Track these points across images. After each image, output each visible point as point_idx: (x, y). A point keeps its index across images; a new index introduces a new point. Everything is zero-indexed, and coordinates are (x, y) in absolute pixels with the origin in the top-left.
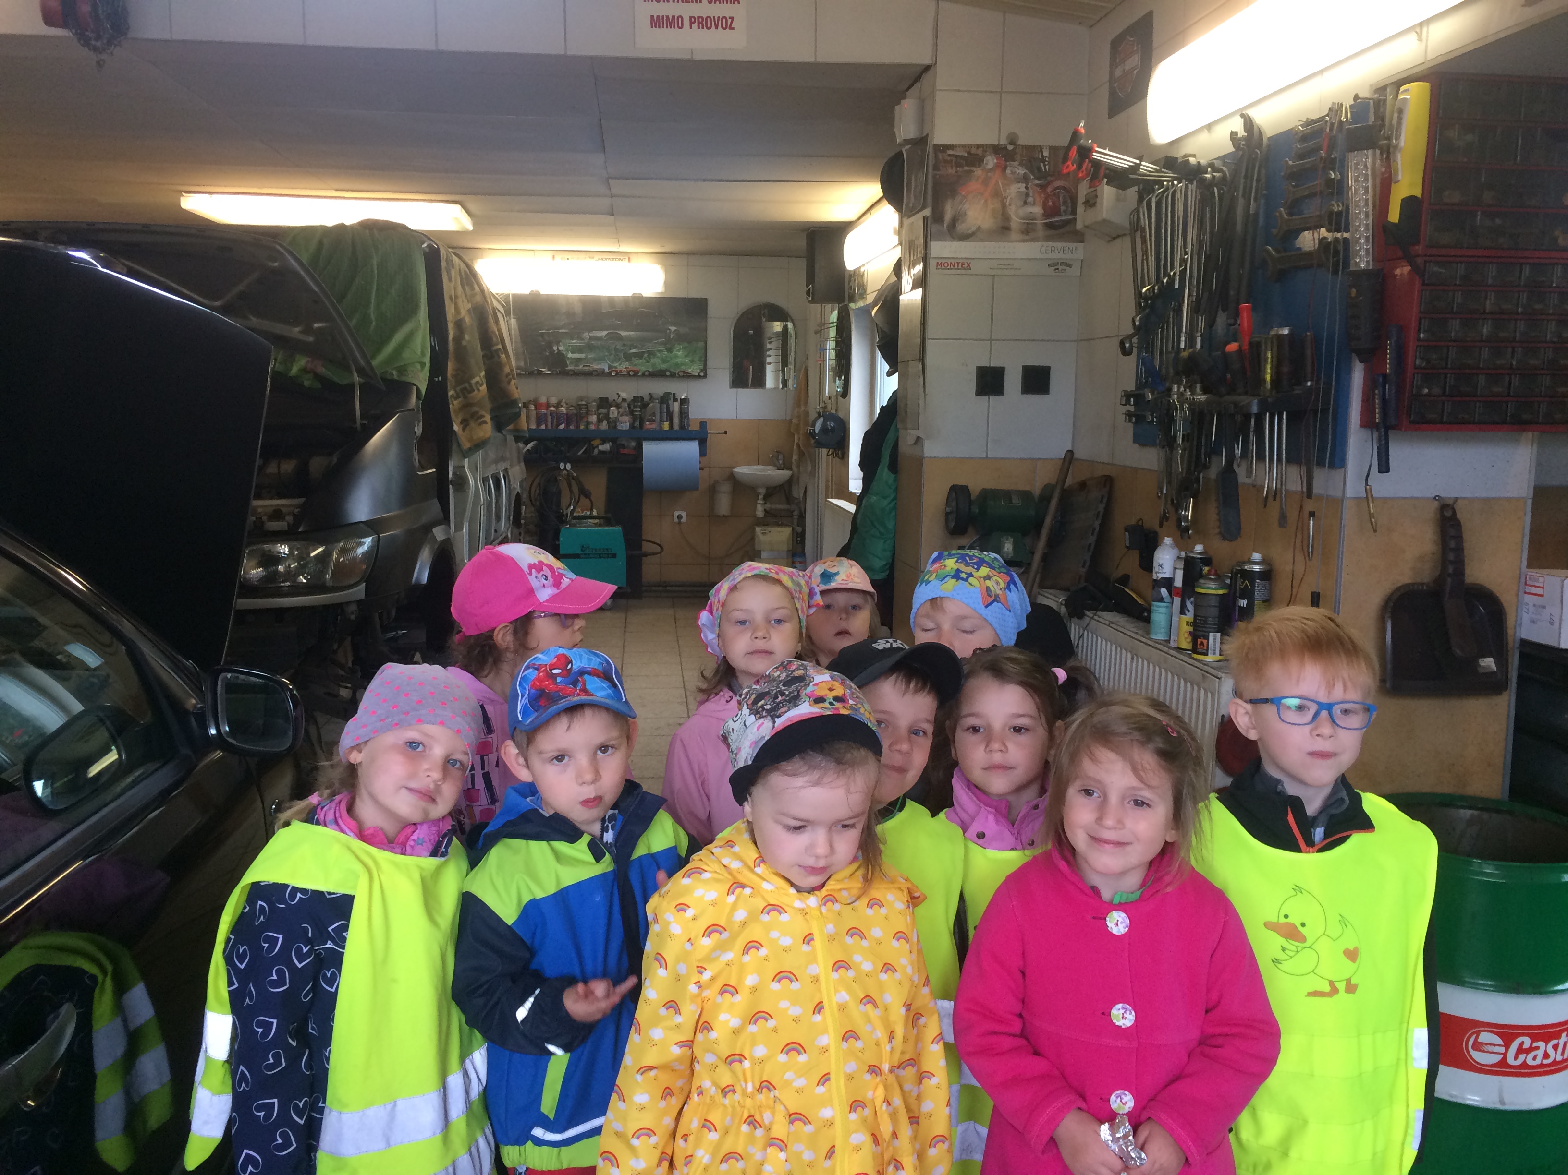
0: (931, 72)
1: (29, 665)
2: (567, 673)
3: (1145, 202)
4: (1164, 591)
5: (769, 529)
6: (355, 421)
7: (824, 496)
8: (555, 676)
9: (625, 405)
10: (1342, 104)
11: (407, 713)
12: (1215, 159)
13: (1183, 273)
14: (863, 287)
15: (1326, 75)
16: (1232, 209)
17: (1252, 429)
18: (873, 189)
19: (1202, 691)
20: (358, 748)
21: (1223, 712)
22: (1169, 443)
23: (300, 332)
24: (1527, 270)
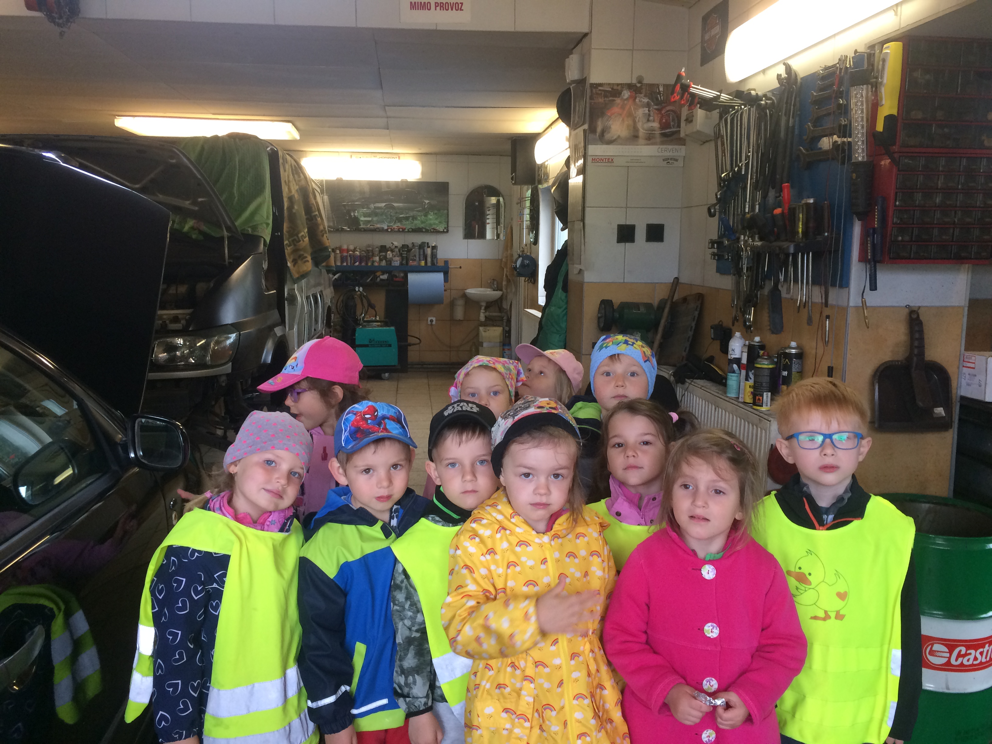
0: (588, 38)
1: (19, 414)
2: (374, 418)
3: (723, 119)
4: (735, 366)
5: (488, 328)
6: (225, 261)
7: (522, 307)
8: (367, 419)
9: (397, 250)
10: (847, 56)
11: (265, 443)
12: (768, 92)
13: (747, 165)
14: (547, 175)
15: (837, 37)
16: (778, 124)
17: (790, 263)
18: (552, 113)
19: (759, 429)
20: (235, 463)
21: (772, 442)
22: (738, 272)
23: (189, 204)
24: (964, 162)
